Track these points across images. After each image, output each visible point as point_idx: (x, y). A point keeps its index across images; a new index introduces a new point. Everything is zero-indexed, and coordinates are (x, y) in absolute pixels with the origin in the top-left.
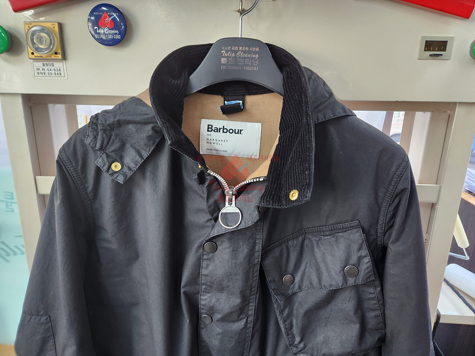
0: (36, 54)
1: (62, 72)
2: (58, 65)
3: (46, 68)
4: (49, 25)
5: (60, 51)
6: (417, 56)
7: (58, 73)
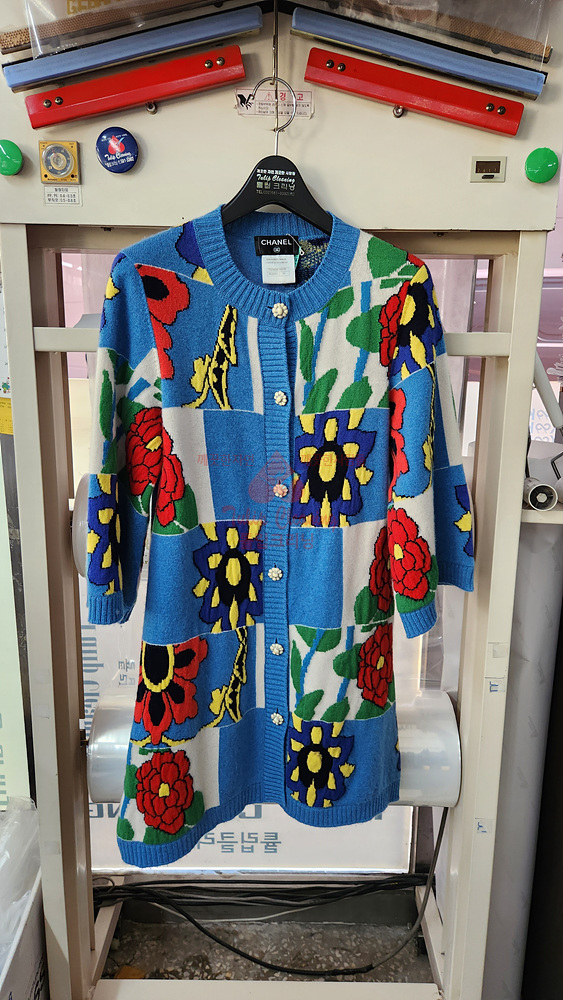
0: (50, 176)
1: (77, 198)
2: (72, 190)
3: (58, 193)
4: (66, 145)
5: (77, 174)
6: (469, 179)
7: (72, 200)
